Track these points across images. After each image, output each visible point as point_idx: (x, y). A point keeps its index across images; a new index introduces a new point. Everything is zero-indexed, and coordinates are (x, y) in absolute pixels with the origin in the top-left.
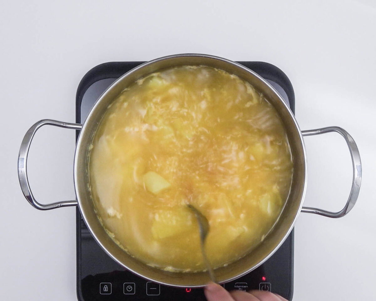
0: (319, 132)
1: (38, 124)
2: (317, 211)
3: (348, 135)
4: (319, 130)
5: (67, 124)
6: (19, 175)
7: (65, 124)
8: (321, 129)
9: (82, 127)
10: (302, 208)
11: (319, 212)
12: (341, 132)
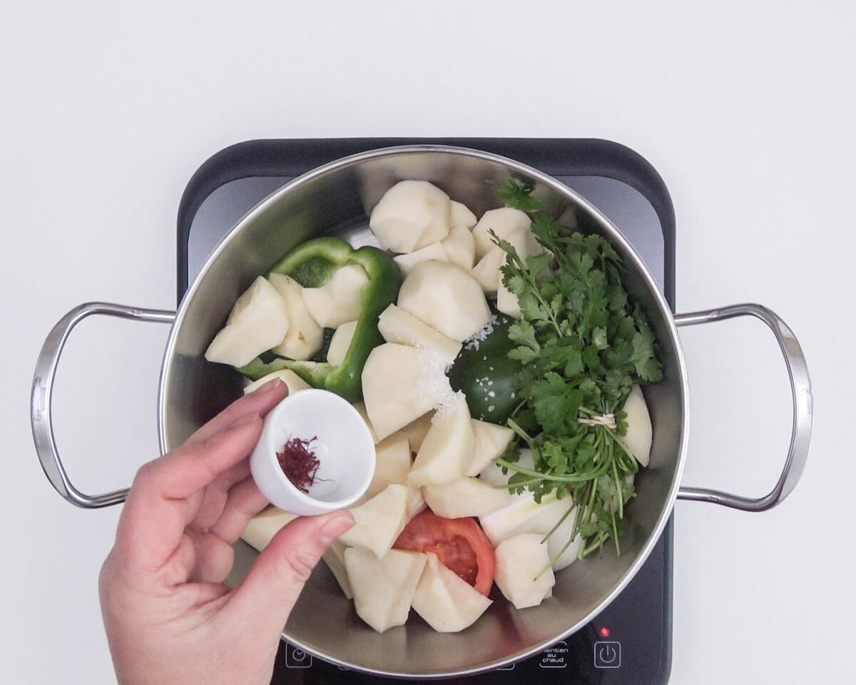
0: (715, 316)
1: (75, 313)
2: (715, 496)
3: (780, 323)
4: (714, 313)
5: (140, 312)
6: (34, 429)
7: (136, 311)
8: (719, 310)
9: (176, 319)
10: (679, 491)
11: (719, 498)
12: (764, 316)
